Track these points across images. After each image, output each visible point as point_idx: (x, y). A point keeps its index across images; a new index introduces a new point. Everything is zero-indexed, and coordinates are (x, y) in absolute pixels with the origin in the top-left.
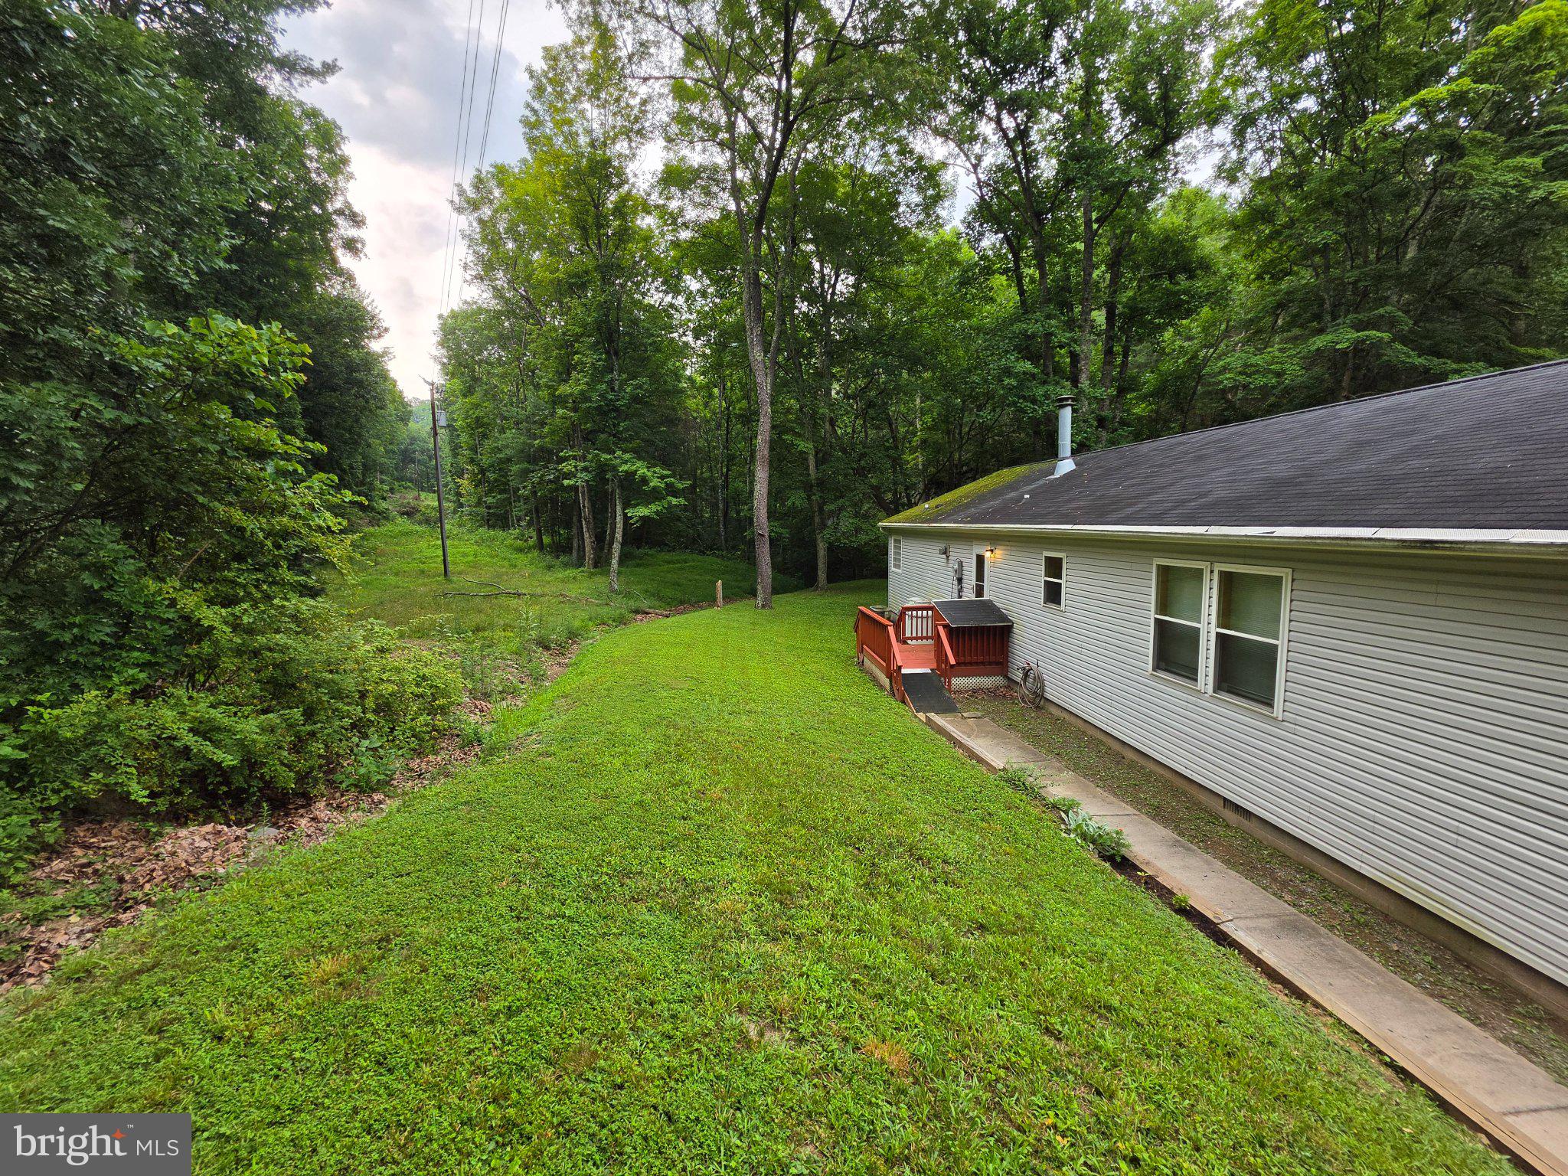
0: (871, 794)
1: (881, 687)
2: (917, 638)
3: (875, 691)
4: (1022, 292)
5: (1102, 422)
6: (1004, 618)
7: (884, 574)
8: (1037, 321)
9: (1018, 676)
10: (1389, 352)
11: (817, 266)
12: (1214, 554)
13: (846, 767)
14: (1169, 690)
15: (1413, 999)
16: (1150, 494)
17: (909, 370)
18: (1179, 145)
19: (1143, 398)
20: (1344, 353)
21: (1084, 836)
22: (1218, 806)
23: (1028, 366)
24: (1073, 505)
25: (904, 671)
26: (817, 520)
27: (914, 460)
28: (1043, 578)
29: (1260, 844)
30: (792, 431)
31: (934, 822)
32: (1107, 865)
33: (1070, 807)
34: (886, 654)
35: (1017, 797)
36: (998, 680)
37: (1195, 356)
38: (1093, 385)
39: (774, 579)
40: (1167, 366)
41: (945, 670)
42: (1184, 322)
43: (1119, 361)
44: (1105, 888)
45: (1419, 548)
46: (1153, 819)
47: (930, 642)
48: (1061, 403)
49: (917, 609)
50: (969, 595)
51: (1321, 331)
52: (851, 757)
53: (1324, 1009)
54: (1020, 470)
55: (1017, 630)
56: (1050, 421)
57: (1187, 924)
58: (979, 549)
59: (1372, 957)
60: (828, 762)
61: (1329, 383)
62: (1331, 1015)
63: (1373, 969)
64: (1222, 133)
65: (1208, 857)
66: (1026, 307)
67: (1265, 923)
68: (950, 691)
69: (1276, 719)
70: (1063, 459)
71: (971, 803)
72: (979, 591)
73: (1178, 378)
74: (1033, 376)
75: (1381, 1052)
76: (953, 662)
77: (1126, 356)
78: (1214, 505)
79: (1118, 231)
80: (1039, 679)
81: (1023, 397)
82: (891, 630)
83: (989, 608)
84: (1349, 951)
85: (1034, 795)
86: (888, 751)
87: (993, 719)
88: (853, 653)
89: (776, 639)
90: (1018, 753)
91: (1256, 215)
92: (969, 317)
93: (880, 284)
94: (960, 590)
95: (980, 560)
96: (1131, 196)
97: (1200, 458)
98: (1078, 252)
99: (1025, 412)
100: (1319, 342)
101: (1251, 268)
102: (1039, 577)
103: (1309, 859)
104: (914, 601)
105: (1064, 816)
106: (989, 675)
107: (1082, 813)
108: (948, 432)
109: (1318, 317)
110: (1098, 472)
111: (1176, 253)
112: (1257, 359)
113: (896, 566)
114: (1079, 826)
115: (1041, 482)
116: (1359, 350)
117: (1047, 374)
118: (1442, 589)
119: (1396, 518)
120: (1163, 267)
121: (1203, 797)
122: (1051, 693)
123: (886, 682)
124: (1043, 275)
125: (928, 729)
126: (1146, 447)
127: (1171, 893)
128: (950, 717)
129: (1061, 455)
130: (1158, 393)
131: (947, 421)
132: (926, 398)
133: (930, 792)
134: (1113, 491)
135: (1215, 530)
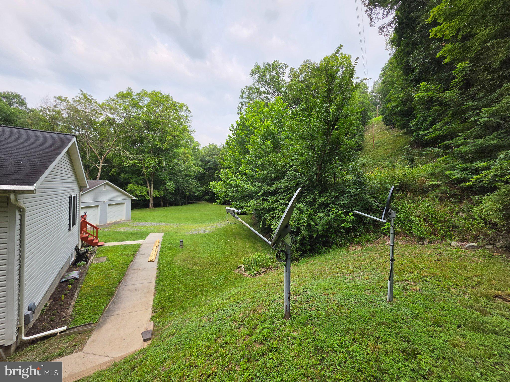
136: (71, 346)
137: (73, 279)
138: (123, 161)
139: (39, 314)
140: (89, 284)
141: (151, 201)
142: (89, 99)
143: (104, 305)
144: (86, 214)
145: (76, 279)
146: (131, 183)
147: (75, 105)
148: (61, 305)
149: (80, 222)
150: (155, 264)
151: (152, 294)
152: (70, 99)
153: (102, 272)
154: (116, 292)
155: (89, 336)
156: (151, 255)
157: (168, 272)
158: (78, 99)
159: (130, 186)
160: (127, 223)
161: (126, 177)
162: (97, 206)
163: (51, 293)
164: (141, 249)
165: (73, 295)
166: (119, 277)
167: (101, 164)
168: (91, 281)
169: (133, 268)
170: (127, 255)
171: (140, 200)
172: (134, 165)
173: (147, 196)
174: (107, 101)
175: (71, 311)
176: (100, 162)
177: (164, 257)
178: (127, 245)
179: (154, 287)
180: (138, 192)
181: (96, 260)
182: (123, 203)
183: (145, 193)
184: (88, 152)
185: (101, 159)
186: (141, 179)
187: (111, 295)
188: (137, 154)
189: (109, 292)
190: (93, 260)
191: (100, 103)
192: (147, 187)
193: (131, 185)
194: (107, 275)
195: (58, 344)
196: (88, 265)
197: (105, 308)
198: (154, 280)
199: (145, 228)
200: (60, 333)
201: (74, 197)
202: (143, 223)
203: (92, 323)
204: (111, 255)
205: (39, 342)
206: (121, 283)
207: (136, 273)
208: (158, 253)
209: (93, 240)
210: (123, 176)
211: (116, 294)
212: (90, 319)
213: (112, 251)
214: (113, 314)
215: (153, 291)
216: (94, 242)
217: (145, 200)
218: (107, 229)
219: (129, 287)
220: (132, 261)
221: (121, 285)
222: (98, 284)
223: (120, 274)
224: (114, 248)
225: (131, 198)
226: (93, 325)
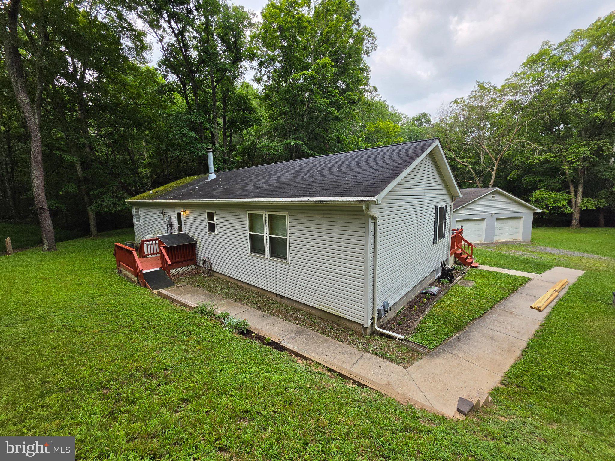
0: (119, 346)
1: (132, 282)
2: (151, 254)
3: (127, 284)
4: (188, 103)
5: (225, 161)
6: (192, 240)
7: (131, 225)
8: (196, 116)
9: (201, 264)
10: (303, 148)
11: (69, 60)
12: (266, 208)
13: (104, 335)
14: (256, 259)
15: (330, 342)
16: (244, 187)
17: (137, 128)
18: (242, 63)
19: (239, 154)
20: (292, 146)
21: (232, 327)
22: (274, 297)
23: (193, 134)
24: (216, 191)
25: (144, 272)
26: (86, 199)
27: (145, 171)
28: (207, 222)
29: (287, 306)
30: (60, 149)
31: (161, 349)
32: (241, 336)
33: (226, 316)
34: (133, 264)
35: (202, 319)
36: (193, 267)
37: (253, 142)
38: (220, 146)
39: (55, 233)
40: (245, 144)
41: (165, 267)
42: (249, 129)
43: (229, 139)
44: (241, 348)
45: (320, 203)
46: (256, 309)
47: (158, 255)
48: (208, 151)
49: (149, 240)
50: (176, 232)
51: (287, 139)
52: (109, 327)
53: (312, 360)
54: (194, 177)
55: (198, 244)
56: (205, 158)
57: (270, 348)
58: (178, 211)
59: (319, 333)
60: (90, 336)
61: (290, 156)
62: (314, 361)
63: (320, 337)
64: (255, 64)
65: (274, 317)
66: (190, 109)
67: (292, 334)
68: (170, 276)
69: (288, 263)
70: (211, 173)
71: (181, 330)
72: (180, 229)
73: (249, 148)
74: (197, 139)
75: (327, 367)
76: (169, 263)
77: (231, 137)
78: (265, 191)
79: (224, 89)
80: (210, 264)
81: (193, 147)
82: (135, 253)
83: (185, 235)
84: (313, 334)
85: (210, 315)
86: (134, 317)
87: (191, 285)
88: (115, 267)
89: (58, 268)
90: (203, 297)
91: (267, 97)
92: (165, 108)
93: (114, 81)
94: (171, 230)
95: (179, 216)
96: (227, 76)
97: (258, 175)
98: (210, 93)
99: (194, 153)
100: (287, 142)
101: (267, 115)
102: (206, 221)
103: (301, 307)
104: (149, 237)
105: (223, 321)
106: (188, 265)
107: (230, 317)
108: (161, 160)
109: (285, 135)
110: (225, 179)
111: (244, 103)
112: (271, 145)
113: (137, 221)
114: (229, 323)
115: (203, 182)
116: (296, 146)
117: (202, 139)
118: (325, 216)
119: (313, 194)
120: (240, 107)
121: (270, 295)
122: (215, 268)
123: (135, 279)
124: (196, 98)
125: (160, 298)
126: (241, 170)
127: (264, 338)
128: (170, 289)
129: (210, 172)
130: (243, 153)
131: (159, 154)
132: (148, 143)
133: (159, 331)
134: (231, 186)
135: (266, 200)
136: (401, 357)
137: (430, 294)
138: (528, 158)
139: (395, 314)
140: (442, 305)
141: (576, 216)
142: (486, 89)
143: (446, 336)
144: (463, 228)
145: (432, 294)
146: (539, 189)
147: (471, 102)
148: (412, 315)
149: (451, 236)
150: (541, 317)
151: (514, 358)
152: (466, 99)
153: (461, 297)
154: (467, 328)
155: (419, 359)
156: (540, 299)
157: (559, 337)
158: (474, 94)
159: (537, 194)
160: (523, 245)
161: (531, 181)
162: (483, 220)
163: (410, 300)
164: (527, 285)
165: (424, 310)
166: (478, 312)
167: (495, 168)
168: (445, 303)
169: (502, 308)
170: (501, 288)
171: (553, 214)
172: (546, 161)
173: (566, 208)
174: (509, 79)
175: (417, 324)
176: (494, 166)
177: (565, 311)
178: (508, 275)
179: (522, 348)
180: (550, 202)
181: (462, 282)
182: (520, 218)
183: (565, 203)
184: (483, 155)
185: (496, 160)
186: (557, 182)
187: (459, 328)
188: (553, 143)
189: (457, 324)
190: (459, 281)
191: (499, 87)
192: (569, 193)
193: (538, 192)
194: (464, 303)
195: (393, 349)
196: (451, 285)
197: (446, 339)
198: (527, 338)
199: (551, 257)
200: (399, 339)
201: (441, 209)
202: (549, 249)
203: (427, 348)
204: (481, 282)
205: (384, 337)
206: (478, 320)
207: (504, 316)
208: (556, 300)
209: (467, 258)
210: (527, 179)
211: (465, 330)
212: (426, 342)
213: (485, 277)
214: (451, 351)
215: (518, 353)
216: (467, 261)
217: (563, 214)
218: (491, 249)
219: (485, 331)
220: (505, 298)
221: (477, 322)
222: (451, 310)
223: (481, 308)
224: (488, 275)
225: (533, 210)
226: (427, 350)
